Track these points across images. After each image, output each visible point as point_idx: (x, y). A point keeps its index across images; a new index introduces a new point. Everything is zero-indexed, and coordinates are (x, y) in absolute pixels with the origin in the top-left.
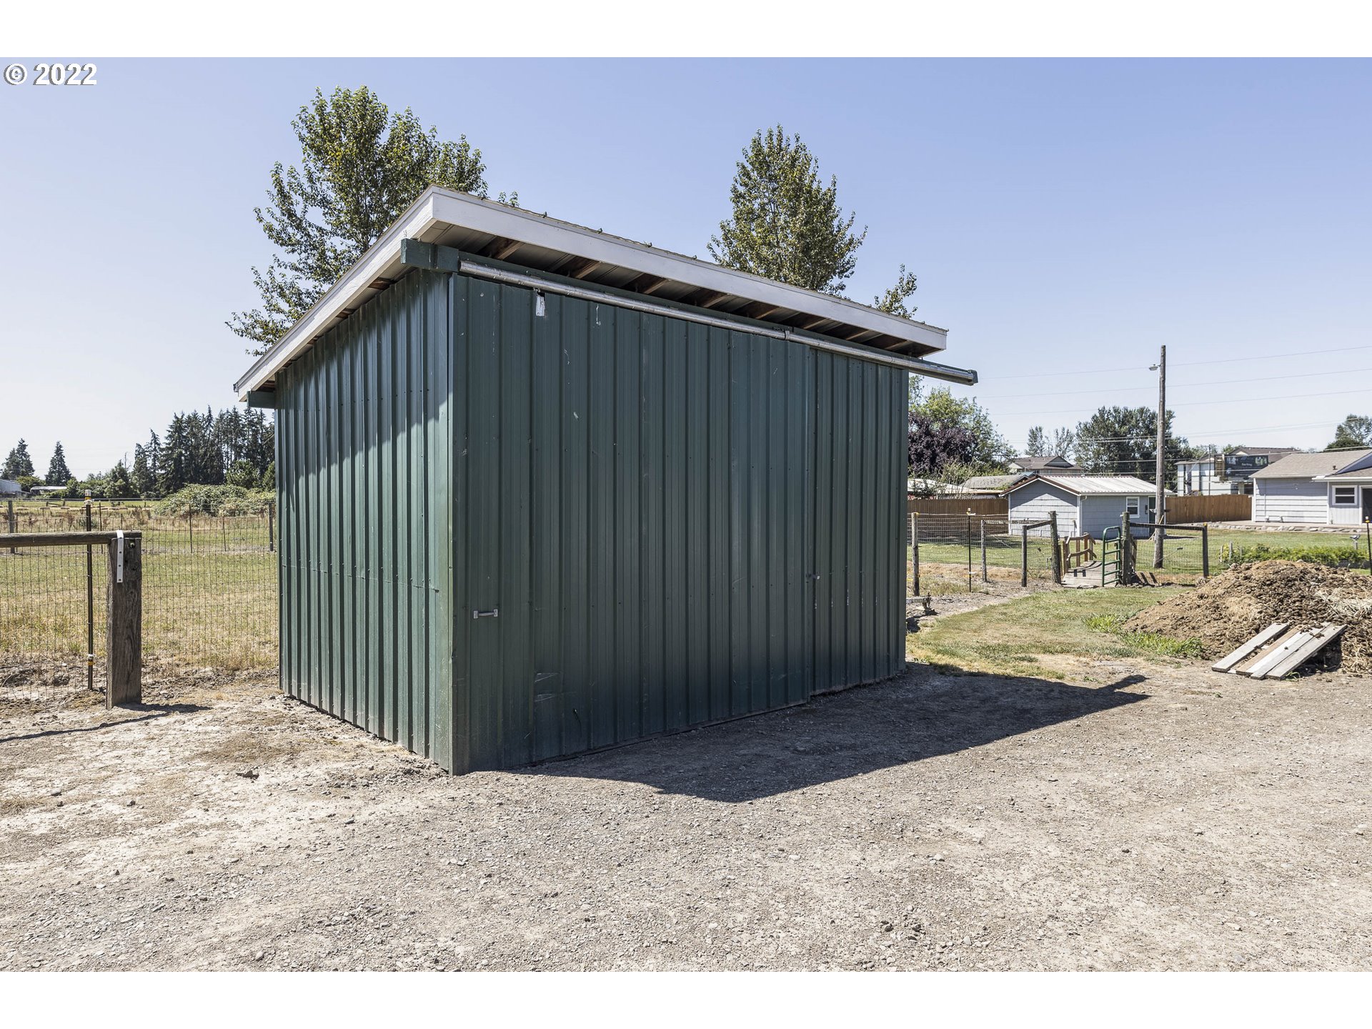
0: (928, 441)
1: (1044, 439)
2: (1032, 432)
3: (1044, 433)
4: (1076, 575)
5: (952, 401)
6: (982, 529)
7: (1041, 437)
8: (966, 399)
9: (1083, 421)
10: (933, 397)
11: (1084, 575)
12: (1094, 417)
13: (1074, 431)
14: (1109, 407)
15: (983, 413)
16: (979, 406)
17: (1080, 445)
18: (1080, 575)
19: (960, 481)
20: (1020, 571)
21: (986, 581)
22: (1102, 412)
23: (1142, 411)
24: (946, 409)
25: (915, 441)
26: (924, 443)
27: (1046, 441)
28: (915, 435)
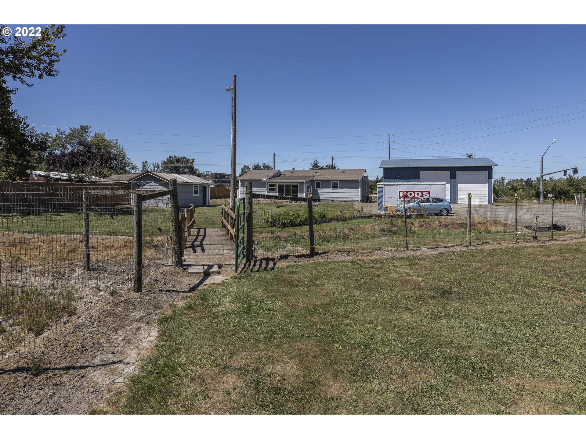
0: (89, 155)
1: (148, 166)
2: (143, 163)
3: (148, 163)
4: (195, 252)
5: (105, 140)
6: (84, 200)
7: (147, 165)
8: (113, 140)
9: (163, 160)
10: (96, 137)
11: (203, 251)
12: (167, 159)
13: (160, 164)
14: (173, 155)
15: (121, 147)
16: (119, 144)
17: (162, 169)
18: (199, 250)
19: (106, 176)
20: (134, 239)
21: (89, 269)
22: (170, 157)
23: (184, 158)
24: (102, 143)
25: (82, 155)
26: (87, 157)
27: (149, 167)
28: (81, 152)
